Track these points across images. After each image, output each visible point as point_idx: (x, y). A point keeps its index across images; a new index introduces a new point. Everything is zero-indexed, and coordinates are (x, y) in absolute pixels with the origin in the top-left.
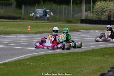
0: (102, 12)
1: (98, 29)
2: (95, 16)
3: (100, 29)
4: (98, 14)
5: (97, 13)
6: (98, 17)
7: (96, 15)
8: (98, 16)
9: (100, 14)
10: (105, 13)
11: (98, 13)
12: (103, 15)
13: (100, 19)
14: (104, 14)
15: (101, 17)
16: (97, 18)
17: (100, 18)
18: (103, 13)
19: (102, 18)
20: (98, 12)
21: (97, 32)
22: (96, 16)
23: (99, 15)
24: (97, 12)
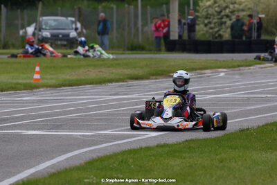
0: (222, 18)
1: (225, 68)
2: (203, 30)
3: (229, 67)
4: (210, 23)
5: (206, 21)
6: (211, 31)
7: (206, 25)
8: (211, 28)
9: (215, 23)
10: (230, 20)
11: (210, 20)
12: (223, 26)
13: (216, 38)
14: (225, 23)
15: (219, 30)
16: (207, 36)
17: (217, 35)
18: (224, 20)
19: (221, 32)
20: (210, 18)
21: (222, 74)
22: (205, 29)
23: (212, 25)
24: (207, 18)
